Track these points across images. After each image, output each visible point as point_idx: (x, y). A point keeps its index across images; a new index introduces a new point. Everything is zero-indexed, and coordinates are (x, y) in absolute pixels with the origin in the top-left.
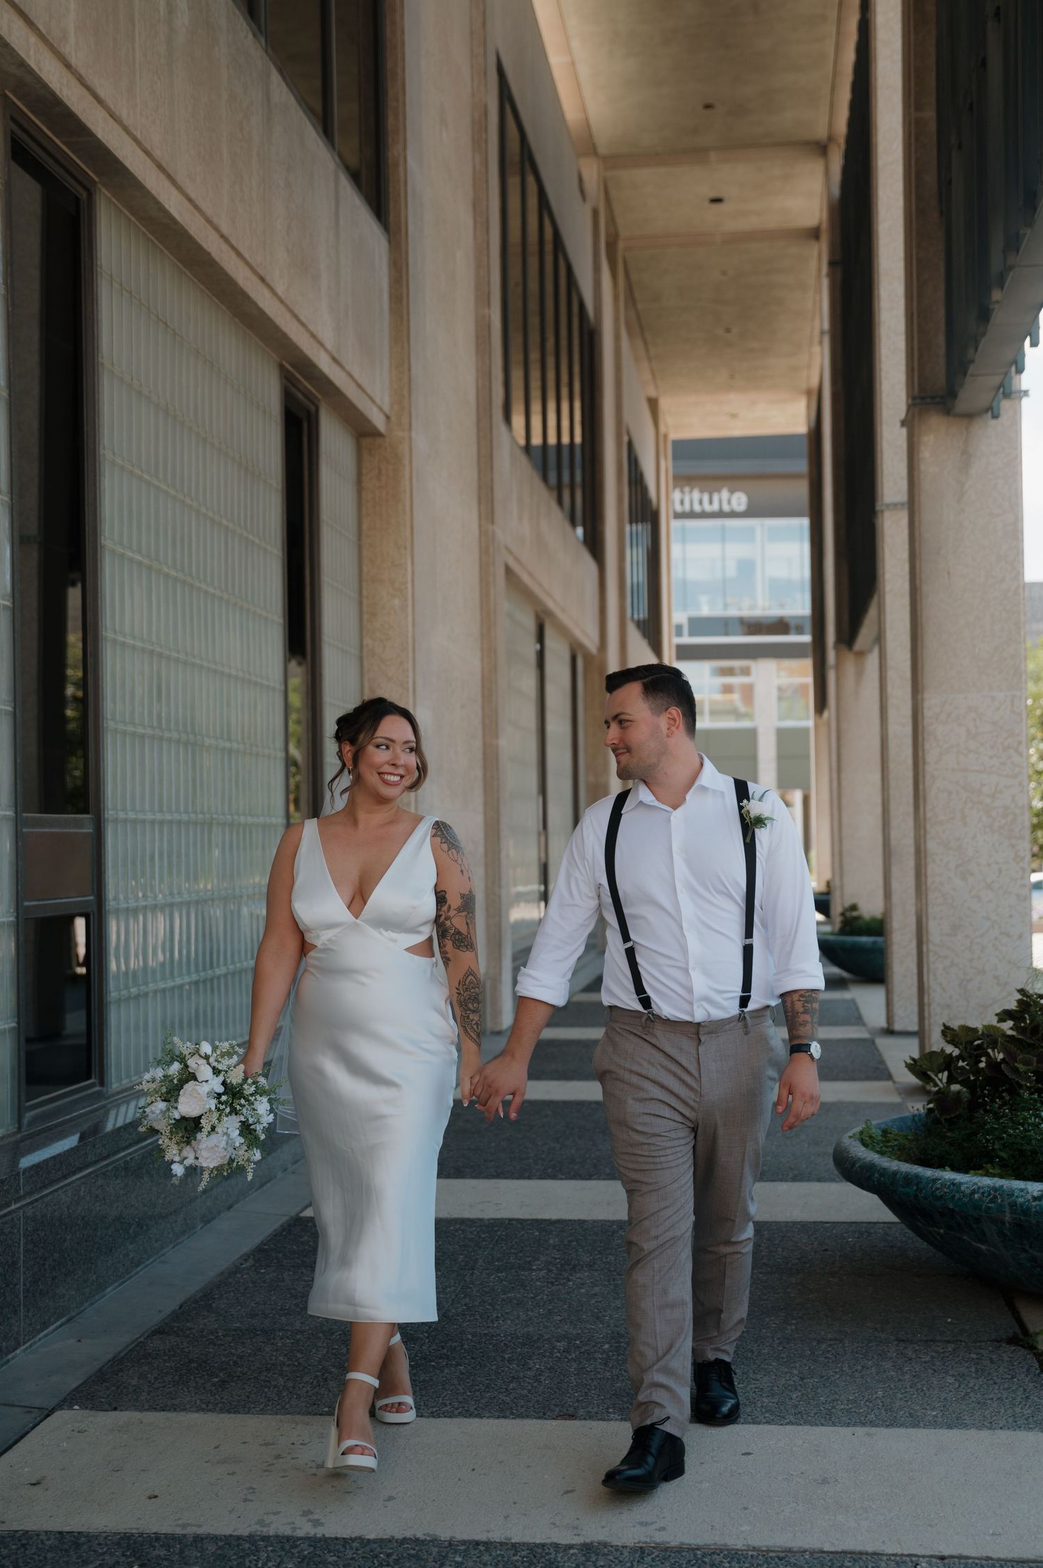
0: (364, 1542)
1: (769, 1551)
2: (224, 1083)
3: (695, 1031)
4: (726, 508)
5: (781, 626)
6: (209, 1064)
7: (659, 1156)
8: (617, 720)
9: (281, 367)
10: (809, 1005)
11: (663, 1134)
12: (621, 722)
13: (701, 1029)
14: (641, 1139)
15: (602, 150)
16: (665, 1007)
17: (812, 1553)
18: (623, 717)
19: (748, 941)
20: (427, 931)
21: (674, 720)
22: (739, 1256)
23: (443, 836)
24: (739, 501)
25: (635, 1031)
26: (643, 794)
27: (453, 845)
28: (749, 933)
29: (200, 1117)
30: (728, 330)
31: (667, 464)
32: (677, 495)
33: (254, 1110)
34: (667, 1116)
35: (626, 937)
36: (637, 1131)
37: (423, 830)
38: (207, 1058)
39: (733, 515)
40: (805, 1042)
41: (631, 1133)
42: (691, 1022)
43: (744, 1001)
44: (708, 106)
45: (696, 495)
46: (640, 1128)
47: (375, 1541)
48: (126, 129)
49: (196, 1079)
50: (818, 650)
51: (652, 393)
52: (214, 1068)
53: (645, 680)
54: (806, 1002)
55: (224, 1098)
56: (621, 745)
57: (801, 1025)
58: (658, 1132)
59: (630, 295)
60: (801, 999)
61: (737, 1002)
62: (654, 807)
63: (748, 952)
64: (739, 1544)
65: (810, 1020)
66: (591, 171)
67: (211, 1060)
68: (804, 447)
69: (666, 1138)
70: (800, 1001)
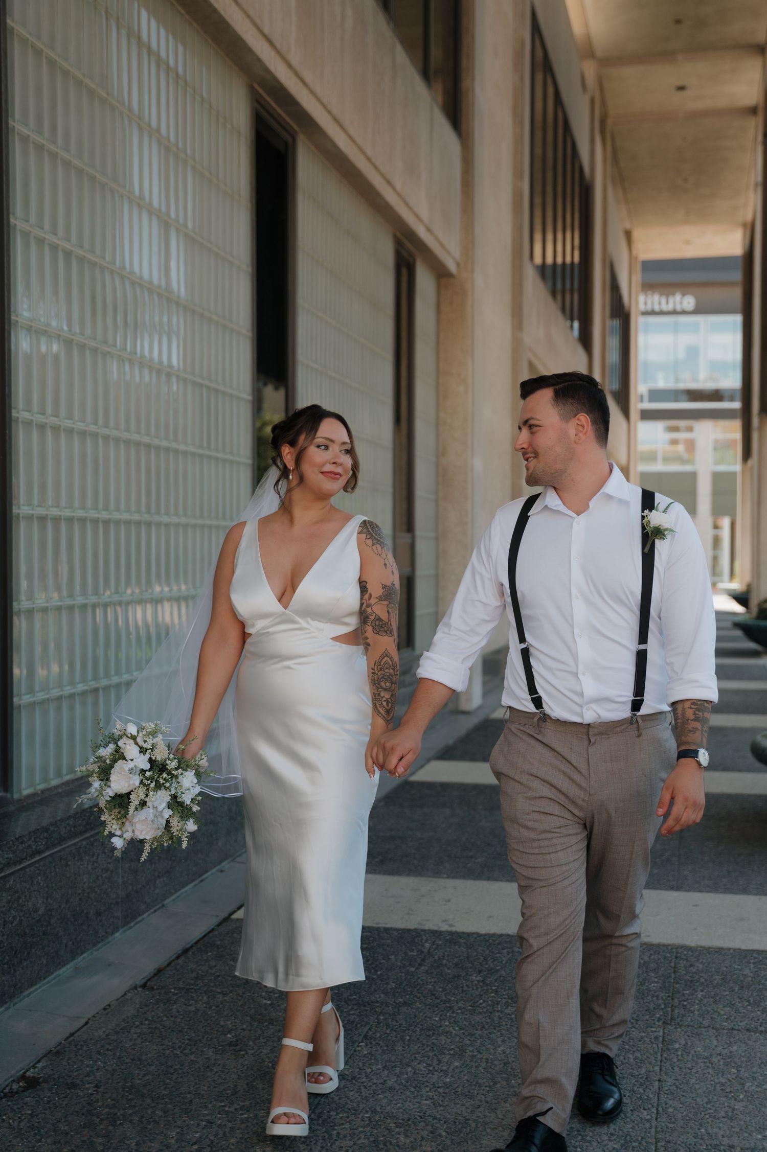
0: (478, 935)
1: (709, 948)
2: (151, 761)
3: (585, 731)
4: (678, 308)
5: (716, 395)
6: (136, 743)
7: (549, 853)
8: (527, 425)
9: (395, 237)
10: (701, 714)
11: (553, 830)
12: (531, 427)
13: (591, 729)
14: (532, 835)
15: (599, 53)
16: (555, 708)
17: (735, 950)
18: (532, 422)
19: (642, 647)
20: (353, 622)
21: (583, 426)
22: (624, 949)
23: (368, 533)
24: (689, 302)
25: (528, 731)
26: (551, 499)
27: (378, 541)
28: (643, 637)
29: (129, 794)
30: (686, 180)
31: (637, 278)
32: (642, 298)
33: (179, 783)
34: (557, 813)
35: (522, 639)
36: (527, 828)
37: (351, 529)
38: (134, 738)
39: (684, 313)
40: (693, 748)
41: (522, 830)
42: (582, 724)
43: (636, 705)
44: (678, 22)
45: (656, 298)
46: (529, 824)
47: (485, 935)
48: (319, 100)
49: (124, 758)
50: (746, 414)
51: (627, 225)
52: (141, 748)
53: (557, 387)
54: (698, 710)
55: (148, 774)
56: (530, 450)
57: (690, 731)
58: (548, 828)
59: (615, 157)
60: (693, 706)
61: (629, 706)
62: (558, 512)
63: (641, 659)
64: (693, 944)
65: (700, 728)
66: (590, 70)
67: (139, 740)
68: (740, 264)
69: (559, 835)
70: (691, 708)
